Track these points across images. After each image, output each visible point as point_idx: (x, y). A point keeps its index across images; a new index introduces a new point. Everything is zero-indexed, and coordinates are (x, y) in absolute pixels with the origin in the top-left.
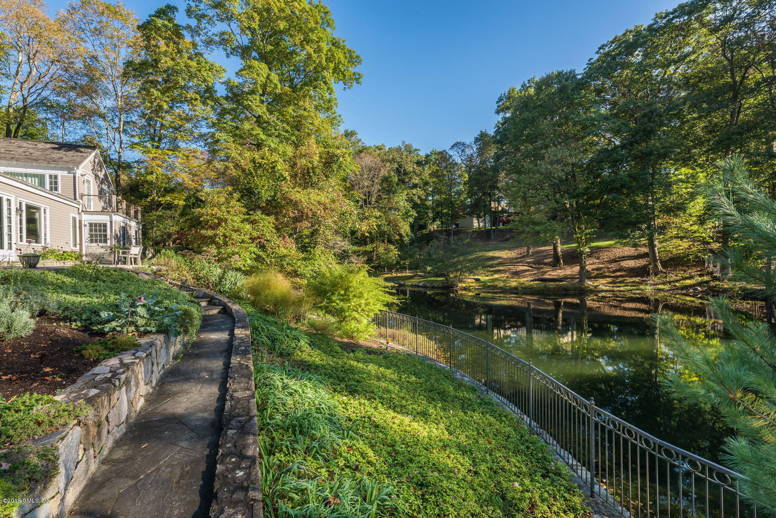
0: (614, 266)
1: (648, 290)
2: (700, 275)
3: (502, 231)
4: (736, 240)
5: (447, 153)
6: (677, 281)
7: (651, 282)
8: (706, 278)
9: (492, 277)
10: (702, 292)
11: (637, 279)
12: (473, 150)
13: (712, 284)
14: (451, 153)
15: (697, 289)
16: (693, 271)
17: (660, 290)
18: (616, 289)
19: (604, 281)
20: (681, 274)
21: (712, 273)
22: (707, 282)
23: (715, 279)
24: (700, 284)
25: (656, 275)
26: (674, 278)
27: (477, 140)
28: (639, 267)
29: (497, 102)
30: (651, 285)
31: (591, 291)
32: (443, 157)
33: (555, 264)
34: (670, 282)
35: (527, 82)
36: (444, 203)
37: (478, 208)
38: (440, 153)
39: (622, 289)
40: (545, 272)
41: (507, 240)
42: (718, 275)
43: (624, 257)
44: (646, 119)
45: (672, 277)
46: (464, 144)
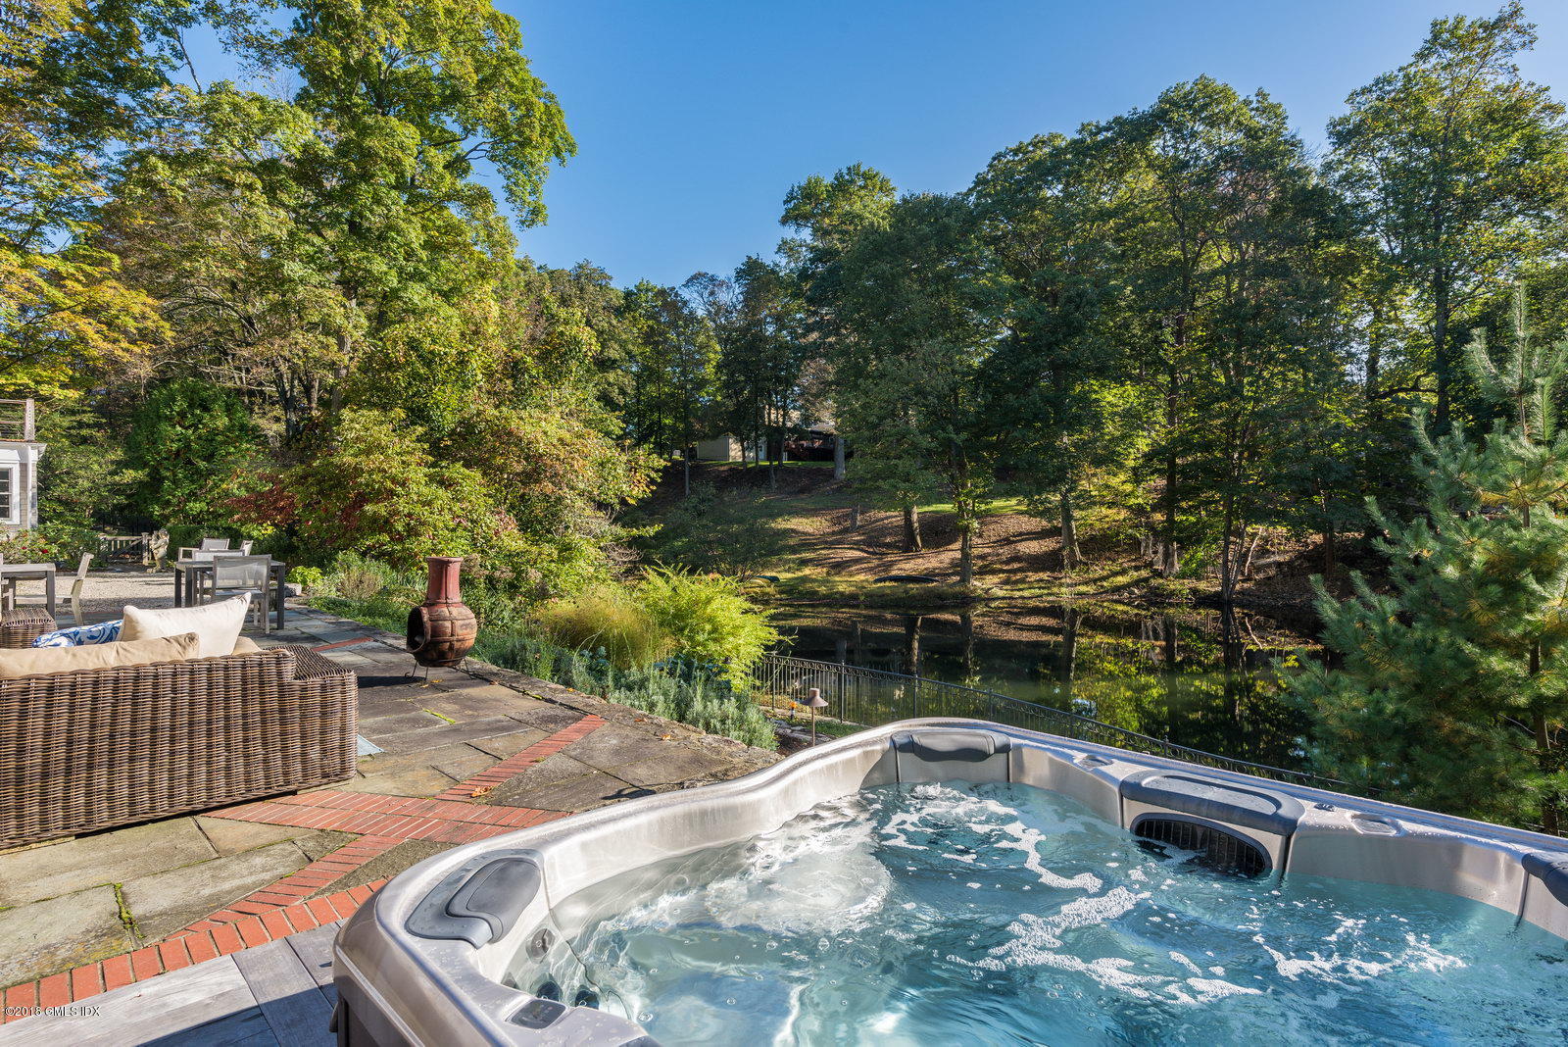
0: (1005, 552)
1: (1065, 595)
2: (1137, 568)
3: (789, 471)
4: (1184, 512)
5: (676, 295)
6: (1104, 578)
7: (1068, 581)
8: (1144, 573)
9: (800, 574)
10: (1141, 597)
11: (1044, 576)
12: (732, 295)
13: (1154, 582)
14: (685, 294)
15: (1133, 593)
16: (1124, 561)
17: (1081, 595)
18: (1017, 594)
19: (996, 579)
20: (1109, 566)
21: (1151, 564)
22: (1146, 580)
23: (1159, 574)
24: (1137, 583)
25: (1073, 567)
26: (1100, 573)
27: (740, 274)
28: (1046, 553)
29: (785, 202)
30: (1068, 586)
31: (979, 599)
32: (669, 303)
33: (908, 546)
34: (1095, 581)
35: (845, 171)
36: (666, 403)
37: (742, 421)
38: (662, 293)
39: (1026, 593)
40: (892, 563)
41: (802, 491)
42: (1159, 567)
43: (1021, 534)
44: (1073, 306)
45: (1097, 571)
46: (712, 279)
